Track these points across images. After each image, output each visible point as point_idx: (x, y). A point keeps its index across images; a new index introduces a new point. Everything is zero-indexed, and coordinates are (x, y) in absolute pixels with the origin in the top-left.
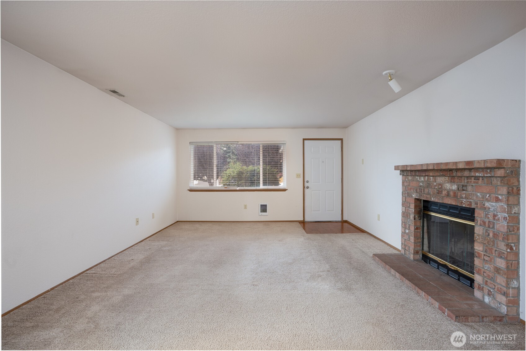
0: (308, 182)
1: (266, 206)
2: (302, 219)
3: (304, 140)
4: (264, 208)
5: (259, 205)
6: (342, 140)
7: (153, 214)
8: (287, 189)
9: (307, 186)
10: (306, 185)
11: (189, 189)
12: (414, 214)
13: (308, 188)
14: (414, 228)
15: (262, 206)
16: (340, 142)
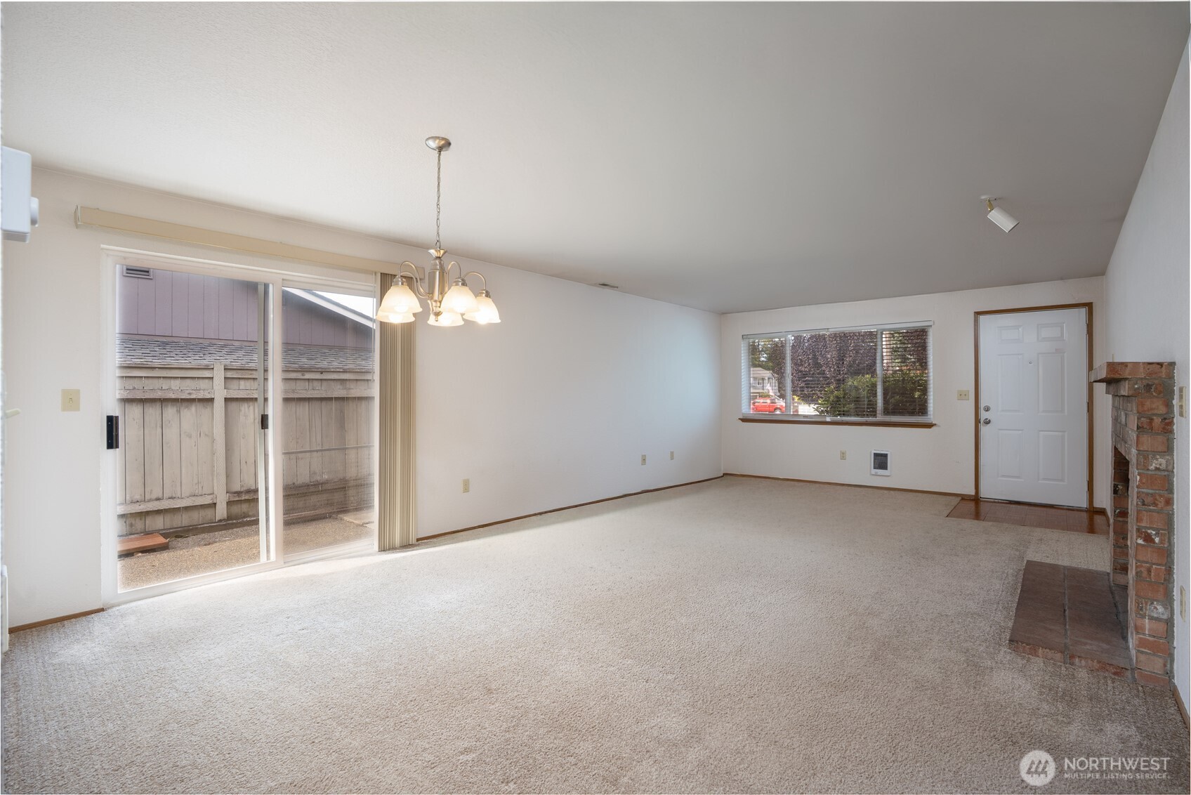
0: (987, 409)
1: (886, 456)
2: (972, 492)
3: (978, 314)
4: (881, 461)
5: (871, 452)
6: (1089, 306)
7: (672, 453)
8: (935, 424)
9: (987, 419)
10: (984, 415)
11: (741, 417)
12: (1114, 481)
13: (987, 422)
14: (1115, 511)
15: (876, 455)
16: (1083, 311)
